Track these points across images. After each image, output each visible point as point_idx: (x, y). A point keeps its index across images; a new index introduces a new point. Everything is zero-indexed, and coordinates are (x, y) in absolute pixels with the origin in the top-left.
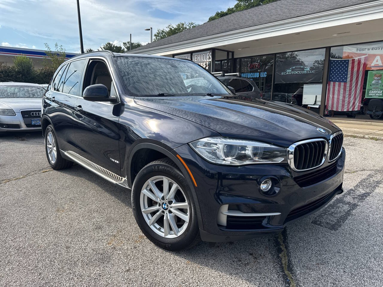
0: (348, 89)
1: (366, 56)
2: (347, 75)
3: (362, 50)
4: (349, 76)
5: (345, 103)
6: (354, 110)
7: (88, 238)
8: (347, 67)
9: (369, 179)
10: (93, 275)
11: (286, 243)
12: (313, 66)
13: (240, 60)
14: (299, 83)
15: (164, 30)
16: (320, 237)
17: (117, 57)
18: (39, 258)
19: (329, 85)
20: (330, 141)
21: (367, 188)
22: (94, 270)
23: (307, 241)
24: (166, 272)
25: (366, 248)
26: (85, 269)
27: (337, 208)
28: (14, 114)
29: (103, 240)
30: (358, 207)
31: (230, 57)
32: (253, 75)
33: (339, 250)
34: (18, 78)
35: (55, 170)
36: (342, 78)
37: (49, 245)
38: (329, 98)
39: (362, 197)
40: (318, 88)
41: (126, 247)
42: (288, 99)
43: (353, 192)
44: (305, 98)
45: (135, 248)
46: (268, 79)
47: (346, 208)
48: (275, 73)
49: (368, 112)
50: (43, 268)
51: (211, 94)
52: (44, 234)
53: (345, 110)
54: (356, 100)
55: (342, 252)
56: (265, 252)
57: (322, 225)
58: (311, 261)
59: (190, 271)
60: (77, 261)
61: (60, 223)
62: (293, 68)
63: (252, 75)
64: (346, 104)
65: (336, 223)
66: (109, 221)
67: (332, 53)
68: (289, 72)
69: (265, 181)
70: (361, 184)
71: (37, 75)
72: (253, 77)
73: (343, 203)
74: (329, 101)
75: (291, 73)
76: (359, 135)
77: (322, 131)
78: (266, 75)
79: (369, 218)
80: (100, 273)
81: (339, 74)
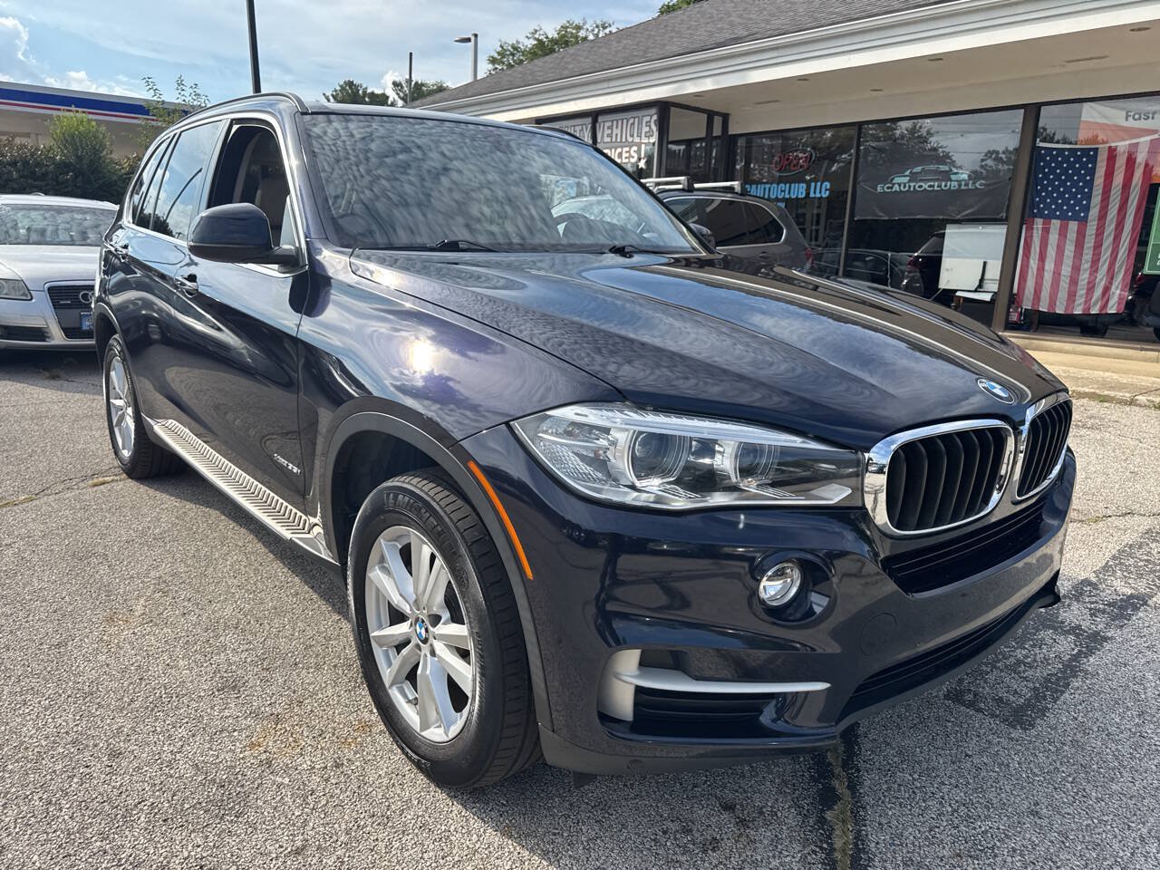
0: (1090, 242)
1: (1156, 136)
2: (1089, 197)
3: (1143, 116)
4: (1096, 199)
5: (1079, 287)
6: (1104, 312)
7: (187, 723)
8: (1092, 172)
9: (1148, 545)
10: (177, 862)
11: (852, 768)
12: (979, 169)
13: (747, 143)
14: (932, 220)
15: (518, 42)
16: (970, 753)
17: (313, 113)
18: (14, 790)
19: (1030, 229)
20: (1025, 428)
21: (1140, 576)
22: (184, 842)
23: (925, 765)
24: (428, 864)
25: (1131, 798)
26: (157, 839)
27: (1034, 646)
28: (26, 296)
29: (236, 734)
30: (1107, 646)
31: (717, 131)
32: (787, 189)
33: (1036, 804)
34: (62, 183)
35: (132, 478)
36: (1071, 208)
37: (54, 742)
38: (1027, 272)
39: (1120, 608)
40: (993, 237)
41: (309, 763)
42: (896, 269)
43: (1091, 591)
44: (947, 270)
45: (337, 766)
46: (835, 203)
47: (1066, 645)
48: (858, 186)
49: (1151, 318)
50: (17, 830)
51: (624, 248)
52: (47, 701)
53: (1078, 311)
54: (1112, 279)
55: (1045, 811)
56: (777, 800)
57: (982, 705)
58: (934, 844)
59: (510, 863)
60: (136, 806)
61: (108, 665)
62: (914, 171)
63: (784, 191)
64: (1082, 292)
65: (1029, 700)
66: (267, 664)
67: (1045, 129)
68: (901, 182)
69: (778, 570)
70: (1121, 564)
71: (122, 176)
72: (787, 196)
73: (1055, 629)
74: (1025, 281)
75: (907, 188)
76: (1119, 394)
77: (998, 390)
78: (828, 192)
79: (1145, 689)
80: (204, 855)
81: (1064, 193)
